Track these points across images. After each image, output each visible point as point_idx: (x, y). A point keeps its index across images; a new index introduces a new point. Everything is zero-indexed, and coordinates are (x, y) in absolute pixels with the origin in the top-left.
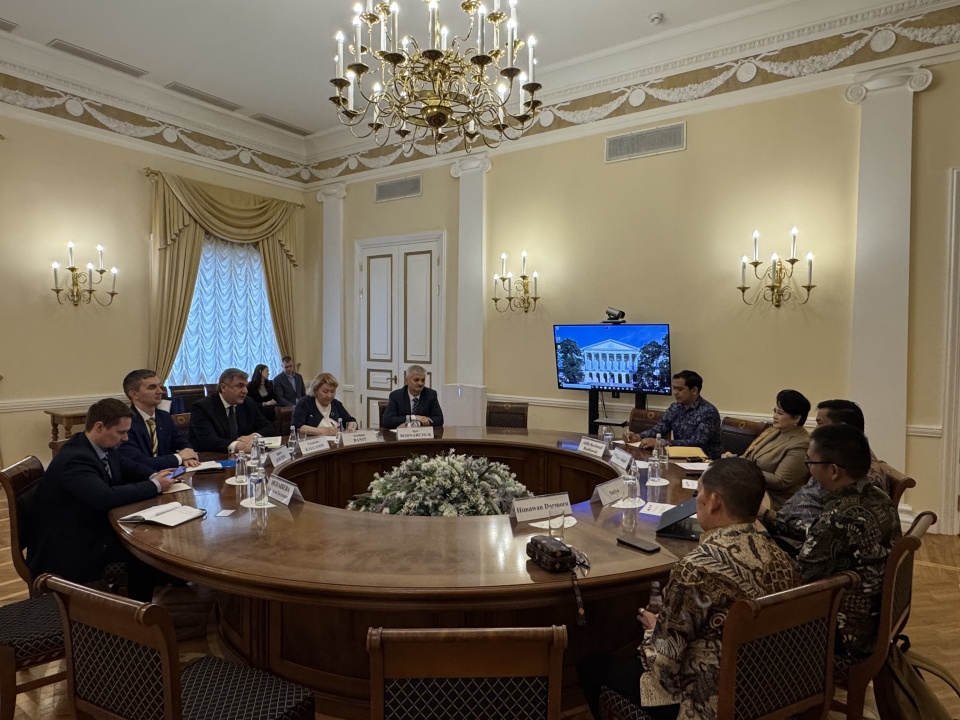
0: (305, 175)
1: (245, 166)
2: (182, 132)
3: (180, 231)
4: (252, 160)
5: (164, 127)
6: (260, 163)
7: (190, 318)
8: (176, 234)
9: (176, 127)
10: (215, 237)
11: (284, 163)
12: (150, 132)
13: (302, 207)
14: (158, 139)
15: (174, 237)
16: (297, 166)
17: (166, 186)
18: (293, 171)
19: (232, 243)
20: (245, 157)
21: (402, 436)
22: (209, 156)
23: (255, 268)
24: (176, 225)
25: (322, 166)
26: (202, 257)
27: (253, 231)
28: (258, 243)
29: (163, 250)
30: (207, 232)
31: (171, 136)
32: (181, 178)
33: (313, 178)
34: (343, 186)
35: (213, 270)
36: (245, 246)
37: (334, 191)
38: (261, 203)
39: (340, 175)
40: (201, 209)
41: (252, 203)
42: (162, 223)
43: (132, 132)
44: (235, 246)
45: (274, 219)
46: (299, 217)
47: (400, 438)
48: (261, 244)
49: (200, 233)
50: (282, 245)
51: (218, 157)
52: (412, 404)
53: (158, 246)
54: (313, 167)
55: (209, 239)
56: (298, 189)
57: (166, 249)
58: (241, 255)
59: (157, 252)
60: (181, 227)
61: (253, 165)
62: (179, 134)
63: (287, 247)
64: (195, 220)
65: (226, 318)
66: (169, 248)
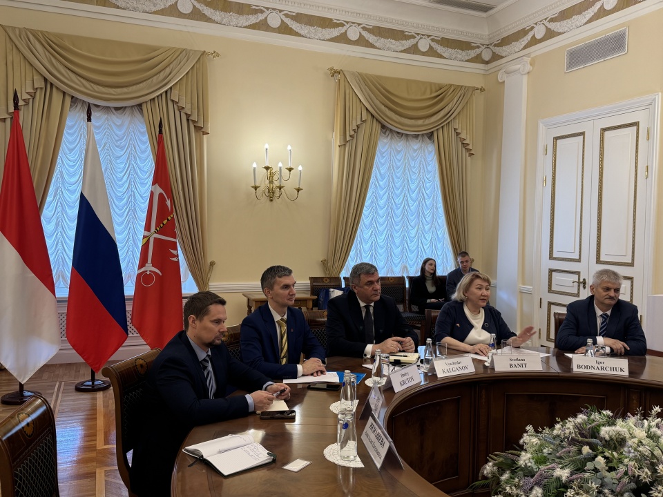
0: (486, 56)
1: (424, 54)
2: (364, 29)
3: (358, 126)
4: (431, 47)
5: (348, 26)
6: (440, 49)
7: (365, 212)
8: (354, 130)
9: (359, 24)
10: (391, 131)
11: (464, 46)
12: (335, 32)
13: (482, 90)
14: (343, 39)
15: (352, 133)
16: (478, 47)
17: (347, 84)
18: (473, 53)
19: (407, 135)
20: (424, 45)
21: (579, 367)
22: (389, 49)
23: (429, 160)
24: (354, 121)
25: (505, 41)
26: (377, 152)
27: (427, 121)
28: (432, 133)
29: (343, 146)
30: (383, 127)
31: (353, 34)
32: (360, 74)
33: (496, 57)
34: (528, 60)
35: (387, 164)
36: (420, 138)
37: (518, 67)
38: (437, 91)
39: (525, 47)
40: (378, 102)
41: (428, 91)
42: (342, 119)
43: (320, 35)
44: (410, 138)
45: (450, 106)
46: (478, 101)
47: (575, 369)
48: (435, 134)
49: (377, 127)
50: (458, 134)
51: (397, 49)
52: (599, 321)
53: (338, 144)
54: (495, 45)
55: (385, 133)
56: (478, 71)
57: (345, 145)
58: (415, 148)
59: (338, 148)
60: (359, 122)
61: (432, 52)
62: (361, 30)
63: (463, 136)
64: (372, 114)
65: (398, 212)
66: (348, 144)
